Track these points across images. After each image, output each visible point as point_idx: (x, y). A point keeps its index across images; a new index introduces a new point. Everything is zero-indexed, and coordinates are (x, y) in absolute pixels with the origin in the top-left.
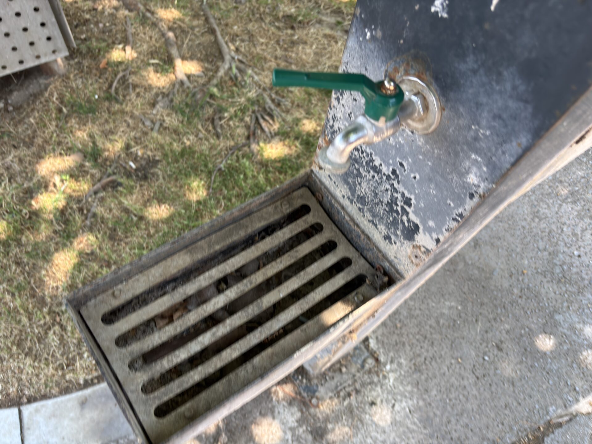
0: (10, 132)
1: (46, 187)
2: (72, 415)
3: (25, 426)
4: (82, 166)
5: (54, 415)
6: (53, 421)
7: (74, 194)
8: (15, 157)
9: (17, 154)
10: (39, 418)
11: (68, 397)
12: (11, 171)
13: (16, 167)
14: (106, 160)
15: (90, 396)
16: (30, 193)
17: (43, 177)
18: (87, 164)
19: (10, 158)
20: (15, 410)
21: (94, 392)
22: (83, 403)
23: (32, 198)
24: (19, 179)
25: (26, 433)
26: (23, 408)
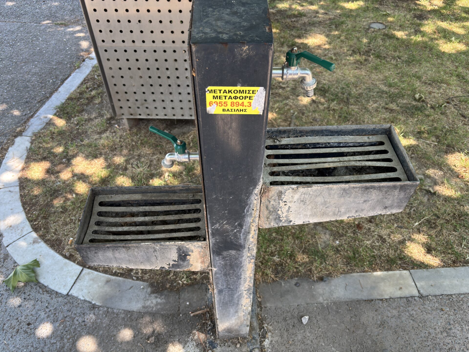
0: (163, 146)
1: (160, 176)
2: (100, 284)
3: (80, 278)
4: (182, 173)
5: (93, 280)
6: (91, 282)
7: (170, 184)
8: (158, 157)
9: (159, 156)
10: (87, 277)
11: (104, 275)
12: (152, 163)
13: (155, 162)
14: (194, 174)
15: (112, 280)
16: (152, 176)
17: (162, 171)
18: (184, 173)
19: (155, 157)
20: (81, 268)
21: (115, 279)
22: (108, 282)
23: (152, 178)
24: (152, 168)
25: (78, 280)
26: (85, 269)
